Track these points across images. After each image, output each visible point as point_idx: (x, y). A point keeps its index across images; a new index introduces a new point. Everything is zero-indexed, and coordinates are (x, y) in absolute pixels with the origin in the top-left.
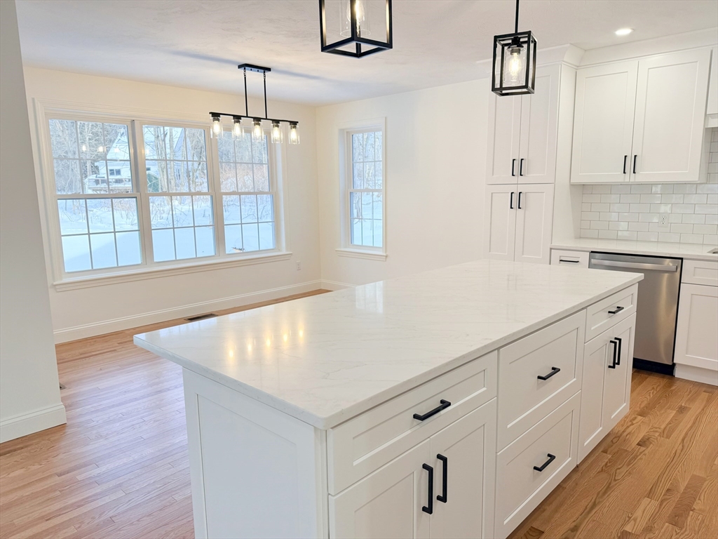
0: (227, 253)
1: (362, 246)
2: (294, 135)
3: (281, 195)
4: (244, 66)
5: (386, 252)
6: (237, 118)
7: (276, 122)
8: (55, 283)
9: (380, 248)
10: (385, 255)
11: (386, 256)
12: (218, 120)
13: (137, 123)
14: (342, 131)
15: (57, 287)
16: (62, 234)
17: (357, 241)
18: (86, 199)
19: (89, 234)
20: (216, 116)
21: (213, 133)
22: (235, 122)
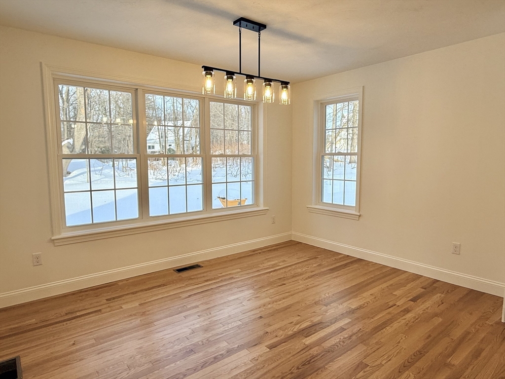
0: (213, 208)
1: (332, 205)
2: (284, 95)
3: (262, 157)
4: (241, 22)
5: (359, 212)
6: (230, 74)
7: (268, 81)
8: (53, 238)
9: (353, 207)
10: (359, 214)
11: (360, 216)
12: (211, 74)
13: (140, 92)
14: (317, 101)
15: (55, 241)
16: (65, 191)
17: (327, 199)
18: (89, 159)
19: (91, 191)
20: (208, 70)
21: (205, 90)
22: (228, 78)
